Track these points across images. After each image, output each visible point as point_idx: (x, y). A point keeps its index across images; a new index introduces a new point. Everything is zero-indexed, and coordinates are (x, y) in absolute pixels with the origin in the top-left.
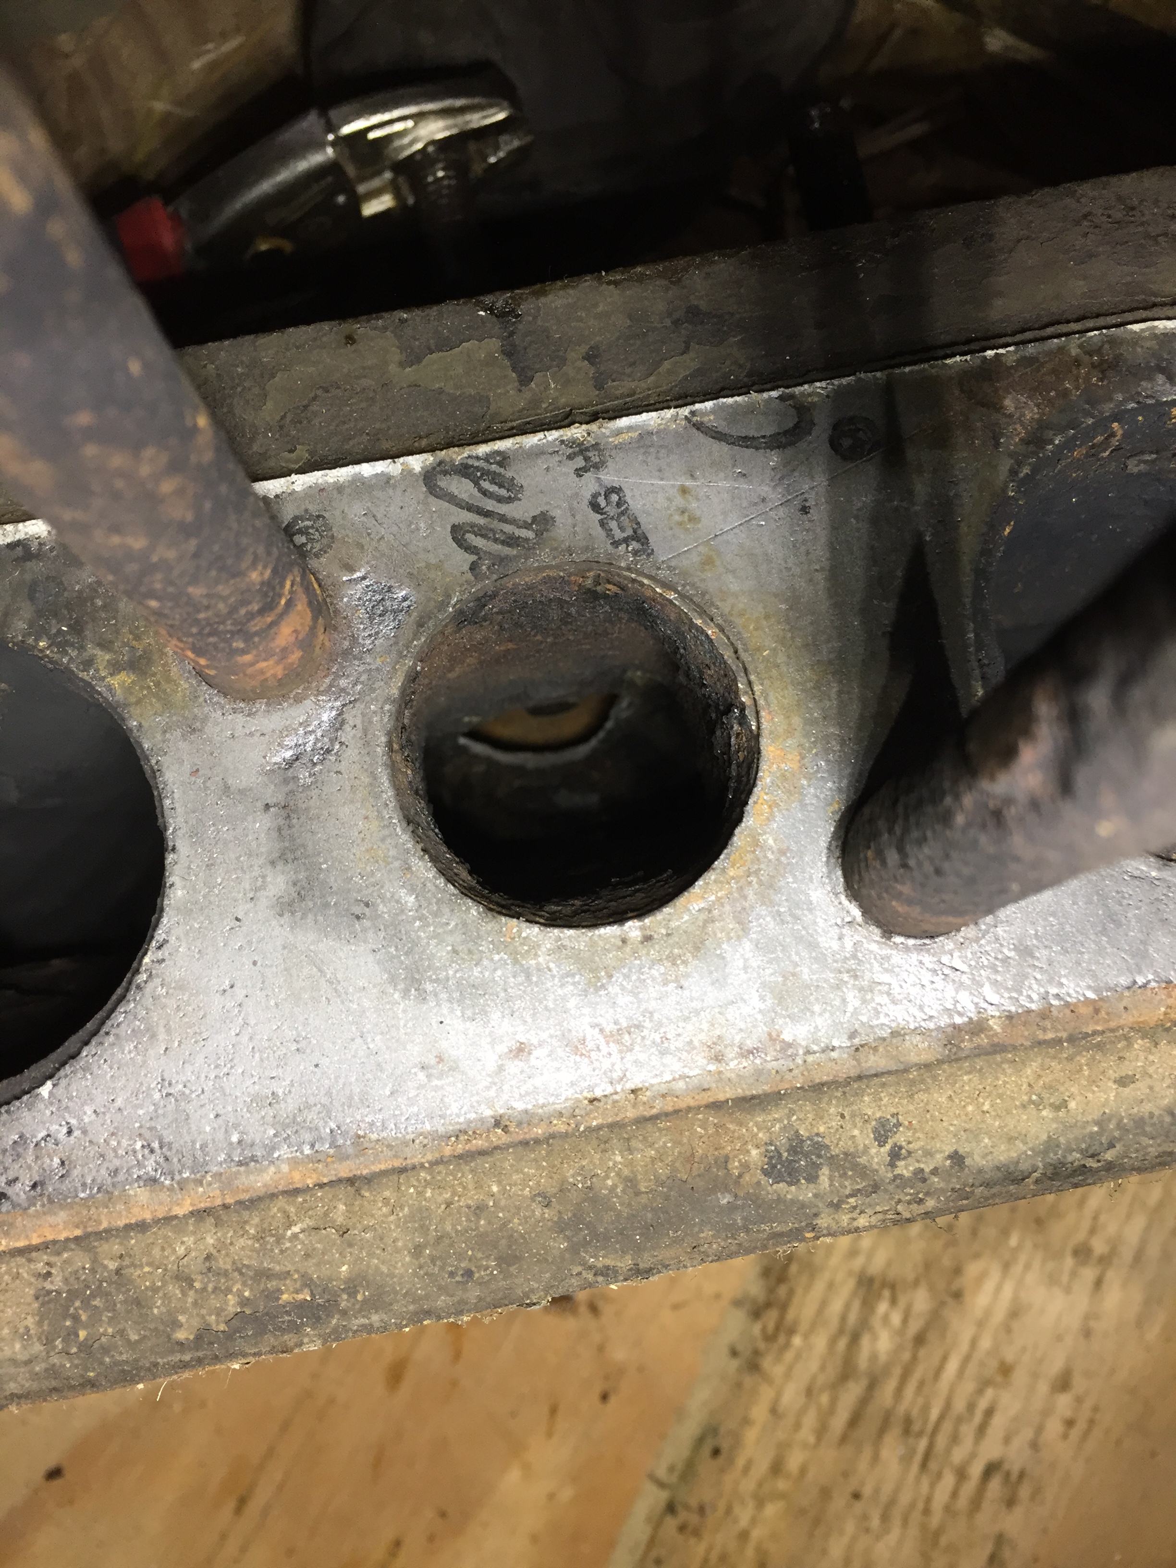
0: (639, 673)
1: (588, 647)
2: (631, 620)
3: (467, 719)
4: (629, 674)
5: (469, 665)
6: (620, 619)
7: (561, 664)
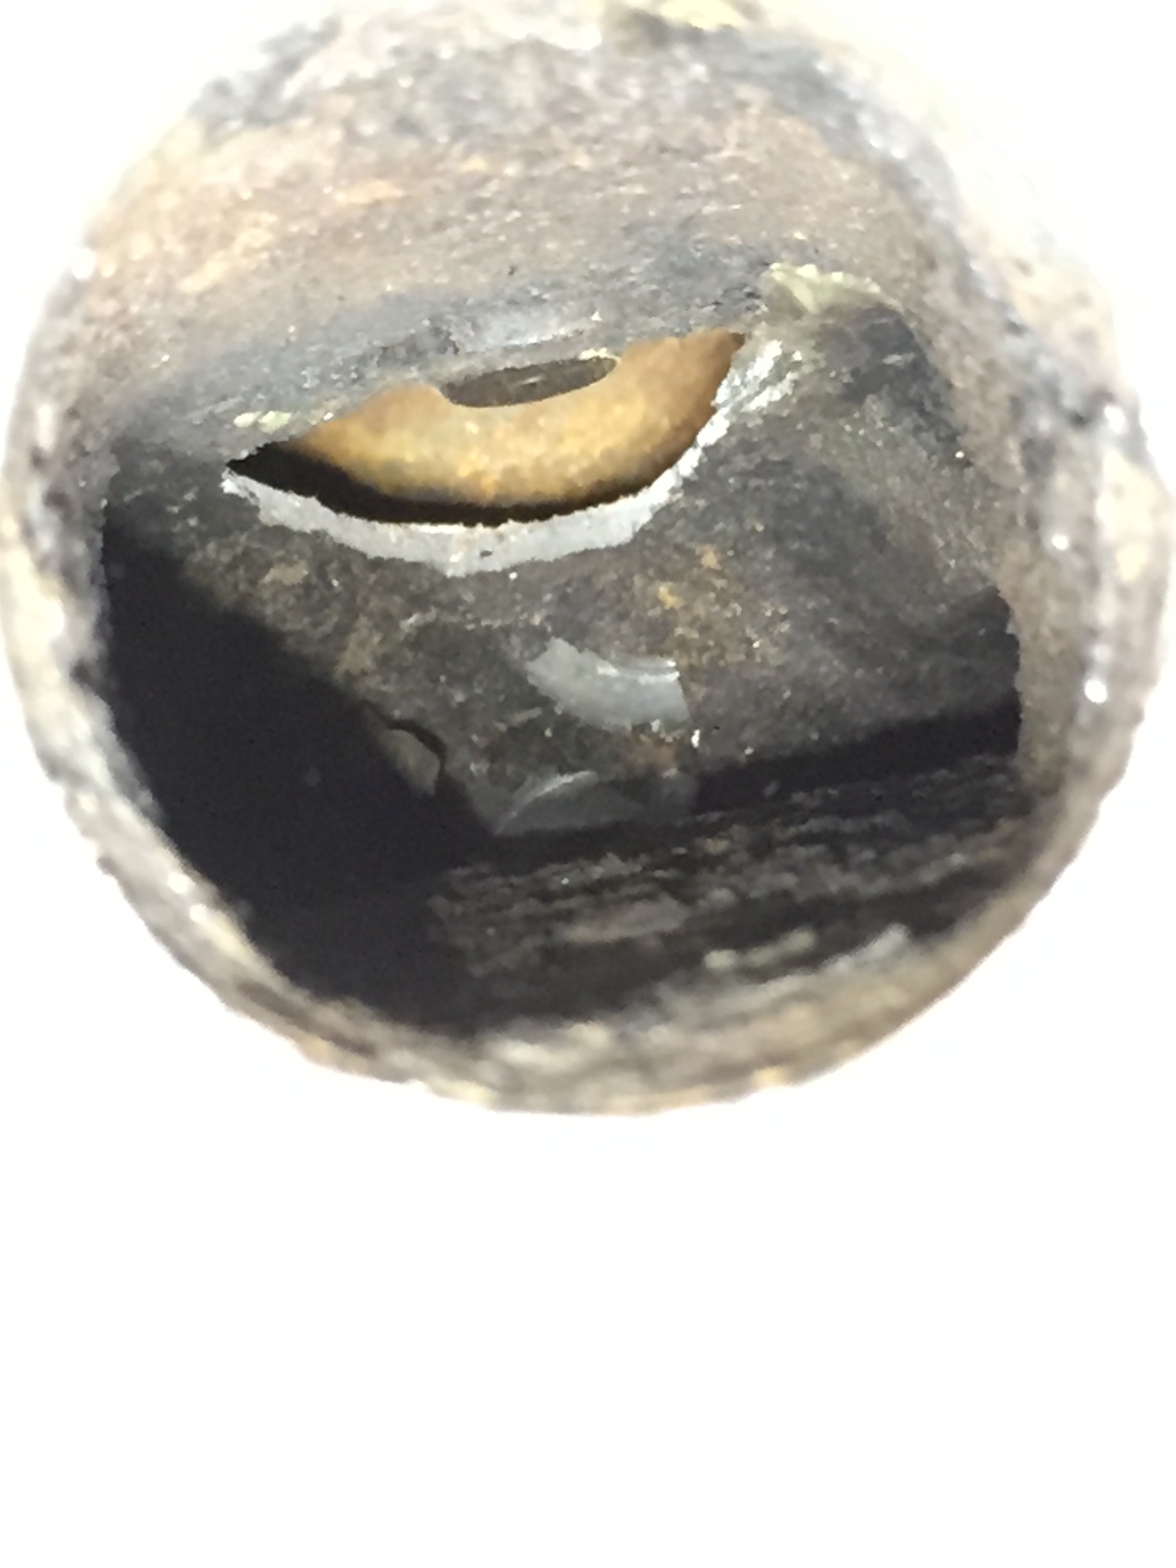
0: (809, 271)
1: (639, 190)
2: (779, 107)
3: (244, 420)
4: (777, 272)
5: (248, 252)
6: (742, 106)
7: (551, 246)
